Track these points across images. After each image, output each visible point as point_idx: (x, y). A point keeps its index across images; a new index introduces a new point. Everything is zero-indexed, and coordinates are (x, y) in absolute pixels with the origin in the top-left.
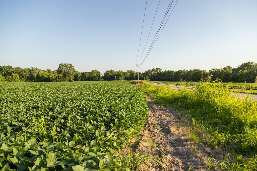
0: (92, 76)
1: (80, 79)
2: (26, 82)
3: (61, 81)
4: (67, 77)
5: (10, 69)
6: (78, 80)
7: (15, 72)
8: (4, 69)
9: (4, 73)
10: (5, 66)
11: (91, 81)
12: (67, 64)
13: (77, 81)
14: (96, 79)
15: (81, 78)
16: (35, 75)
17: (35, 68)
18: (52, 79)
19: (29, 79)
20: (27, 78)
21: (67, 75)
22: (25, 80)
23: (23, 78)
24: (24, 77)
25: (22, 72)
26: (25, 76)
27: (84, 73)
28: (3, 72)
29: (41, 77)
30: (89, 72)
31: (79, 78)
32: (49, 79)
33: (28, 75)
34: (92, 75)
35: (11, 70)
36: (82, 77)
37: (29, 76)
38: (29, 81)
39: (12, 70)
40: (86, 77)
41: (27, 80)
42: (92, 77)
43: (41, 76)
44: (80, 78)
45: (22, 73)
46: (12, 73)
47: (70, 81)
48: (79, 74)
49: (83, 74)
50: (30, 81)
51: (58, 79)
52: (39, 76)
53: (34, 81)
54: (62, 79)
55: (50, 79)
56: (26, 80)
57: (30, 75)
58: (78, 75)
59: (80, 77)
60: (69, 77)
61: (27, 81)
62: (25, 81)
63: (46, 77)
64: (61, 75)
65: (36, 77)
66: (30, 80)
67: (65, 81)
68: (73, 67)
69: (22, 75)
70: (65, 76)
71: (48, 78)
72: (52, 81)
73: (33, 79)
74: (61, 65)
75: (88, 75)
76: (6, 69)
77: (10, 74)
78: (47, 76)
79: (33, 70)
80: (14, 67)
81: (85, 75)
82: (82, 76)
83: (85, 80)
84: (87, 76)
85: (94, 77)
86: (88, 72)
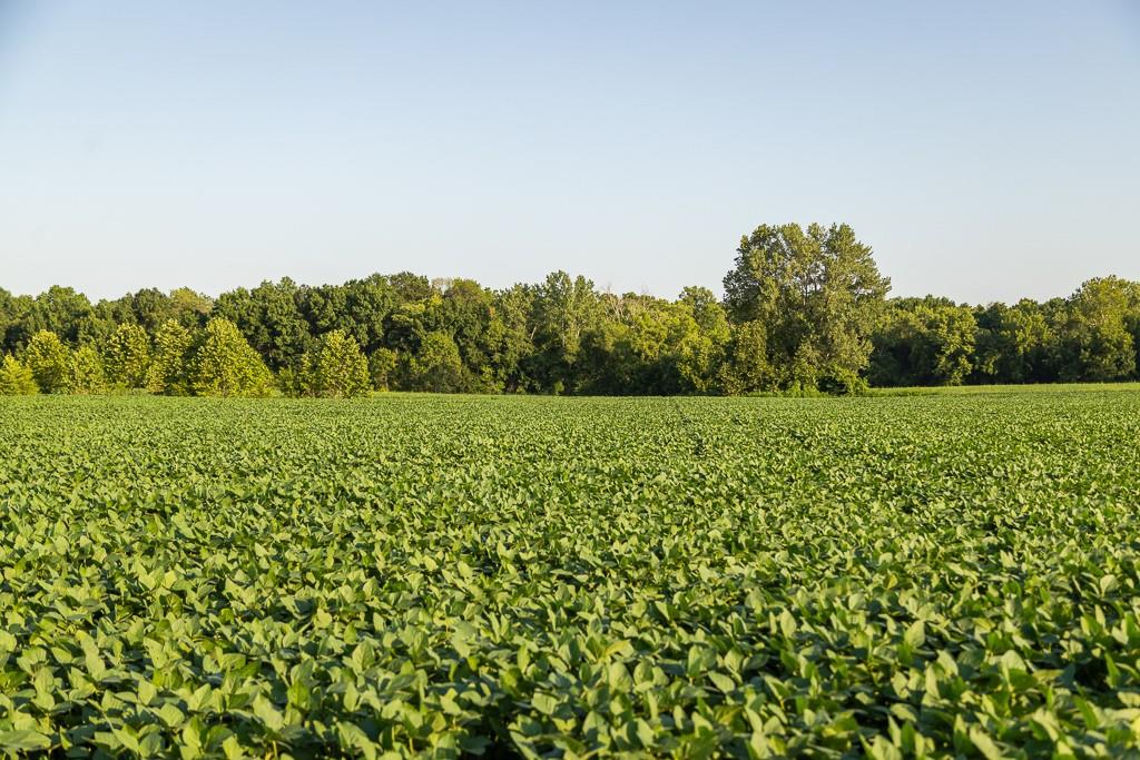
0: (1074, 334)
1: (957, 364)
2: (510, 397)
3: (750, 389)
4: (808, 350)
5: (408, 298)
6: (940, 379)
7: (438, 322)
8: (372, 301)
9: (371, 331)
10: (378, 279)
11: (1069, 381)
12: (814, 230)
13: (934, 389)
14: (1119, 363)
15: (970, 359)
16: (572, 341)
17: (573, 279)
18: (696, 367)
19: (529, 374)
20: (514, 364)
21: (806, 331)
22: (502, 385)
23: (487, 370)
24: (497, 357)
25: (486, 317)
26: (503, 350)
27: (996, 309)
28: (359, 322)
29: (614, 360)
30: (1052, 304)
31: (954, 357)
32: (673, 368)
33: (521, 343)
34: (1071, 324)
35: (408, 306)
36: (982, 347)
37: (530, 350)
38: (531, 390)
39: (420, 308)
40: (1014, 349)
41: (517, 385)
42: (1076, 346)
43: (609, 347)
44: (963, 360)
45: (478, 327)
46: (416, 327)
47: (830, 386)
48: (952, 320)
49: (990, 318)
50: (537, 385)
51: (725, 366)
52: (596, 349)
53: (560, 386)
54: (762, 365)
55: (676, 374)
56: (507, 384)
57: (538, 342)
58: (943, 331)
59: (959, 352)
60: (826, 345)
61: (514, 392)
62: (505, 391)
63: (651, 350)
64: (754, 334)
65: (578, 354)
66: (540, 379)
67: (784, 386)
68: (860, 251)
69: (480, 346)
70: (784, 343)
71: (666, 360)
72: (689, 389)
73: (558, 370)
74: (761, 236)
75: (1038, 334)
76: (384, 297)
77: (400, 335)
78: (657, 346)
79: (555, 294)
80: (440, 281)
81: (1012, 327)
82: (978, 338)
83: (1004, 376)
84: (1025, 340)
85: (1098, 348)
86: (1042, 299)
